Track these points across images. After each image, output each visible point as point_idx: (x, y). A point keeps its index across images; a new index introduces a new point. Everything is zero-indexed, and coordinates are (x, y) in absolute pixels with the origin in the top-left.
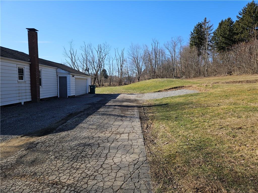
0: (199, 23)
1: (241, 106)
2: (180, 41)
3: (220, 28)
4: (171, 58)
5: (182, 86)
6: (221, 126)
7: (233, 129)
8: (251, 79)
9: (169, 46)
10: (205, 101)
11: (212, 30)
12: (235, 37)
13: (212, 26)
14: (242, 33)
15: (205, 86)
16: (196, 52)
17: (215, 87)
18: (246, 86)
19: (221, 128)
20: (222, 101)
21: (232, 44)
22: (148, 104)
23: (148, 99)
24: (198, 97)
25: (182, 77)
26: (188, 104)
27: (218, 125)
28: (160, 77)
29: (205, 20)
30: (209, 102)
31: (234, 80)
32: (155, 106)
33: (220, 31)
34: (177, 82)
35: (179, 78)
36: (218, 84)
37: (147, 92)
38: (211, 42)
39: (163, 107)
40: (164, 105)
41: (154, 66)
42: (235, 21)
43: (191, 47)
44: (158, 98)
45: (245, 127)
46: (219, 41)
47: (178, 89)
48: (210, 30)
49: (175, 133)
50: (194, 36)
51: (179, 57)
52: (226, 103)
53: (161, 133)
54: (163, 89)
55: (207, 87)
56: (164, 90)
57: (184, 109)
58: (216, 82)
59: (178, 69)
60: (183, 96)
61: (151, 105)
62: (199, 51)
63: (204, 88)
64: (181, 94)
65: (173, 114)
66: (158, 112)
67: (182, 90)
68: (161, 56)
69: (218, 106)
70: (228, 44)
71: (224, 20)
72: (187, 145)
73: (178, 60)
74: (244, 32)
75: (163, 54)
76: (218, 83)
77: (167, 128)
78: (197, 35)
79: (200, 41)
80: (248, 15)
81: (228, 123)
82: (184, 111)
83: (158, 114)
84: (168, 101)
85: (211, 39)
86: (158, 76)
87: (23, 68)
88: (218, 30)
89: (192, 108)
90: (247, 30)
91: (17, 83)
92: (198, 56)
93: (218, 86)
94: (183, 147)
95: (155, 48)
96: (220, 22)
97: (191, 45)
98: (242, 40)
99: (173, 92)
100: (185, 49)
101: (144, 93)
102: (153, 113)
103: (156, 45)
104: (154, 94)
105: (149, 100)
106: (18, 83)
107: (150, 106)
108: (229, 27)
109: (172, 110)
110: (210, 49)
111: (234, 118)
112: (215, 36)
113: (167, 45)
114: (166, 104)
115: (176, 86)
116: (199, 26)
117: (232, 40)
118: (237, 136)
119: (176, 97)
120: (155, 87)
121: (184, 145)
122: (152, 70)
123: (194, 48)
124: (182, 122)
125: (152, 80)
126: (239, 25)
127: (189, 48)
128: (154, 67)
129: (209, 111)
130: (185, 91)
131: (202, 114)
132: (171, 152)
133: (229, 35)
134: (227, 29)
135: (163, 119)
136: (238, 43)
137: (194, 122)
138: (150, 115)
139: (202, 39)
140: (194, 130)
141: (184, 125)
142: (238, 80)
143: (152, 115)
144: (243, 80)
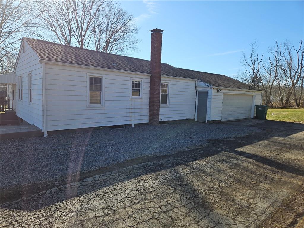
87: (140, 82)
91: (129, 100)
106: (131, 100)
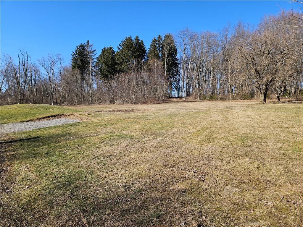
0: (81, 44)
1: (116, 134)
2: (60, 60)
3: (103, 55)
4: (48, 79)
5: (62, 114)
6: (94, 156)
7: (104, 157)
8: (129, 109)
9: (46, 63)
10: (84, 131)
11: (95, 55)
12: (117, 67)
13: (95, 51)
14: (122, 64)
15: (87, 114)
16: (79, 76)
17: (97, 115)
18: (124, 115)
19: (94, 158)
20: (101, 130)
21: (114, 73)
22: (9, 139)
23: (9, 132)
24: (77, 127)
25: (63, 103)
26: (64, 136)
27: (92, 155)
28: (33, 102)
29: (88, 43)
30: (88, 132)
31: (115, 109)
32: (19, 140)
33: (103, 58)
34: (56, 110)
35: (59, 104)
36: (101, 113)
37: (8, 122)
38: (95, 68)
39: (30, 142)
40: (33, 138)
41: (23, 86)
42: (116, 52)
43: (73, 69)
44: (25, 131)
45: (115, 154)
46: (102, 68)
47: (56, 118)
48: (93, 54)
49: (42, 172)
50: (76, 57)
51: (59, 78)
52: (104, 132)
53: (22, 177)
54: (35, 118)
55: (90, 115)
56: (37, 119)
57: (59, 142)
58: (99, 111)
59: (57, 93)
60: (61, 126)
61: (13, 140)
62: (82, 75)
63: (86, 116)
64: (59, 124)
65: (44, 149)
66: (22, 149)
67: (62, 119)
68: (33, 74)
69: (97, 136)
70: (111, 73)
71: (106, 47)
72: (54, 183)
73: (58, 81)
74: (123, 63)
75: (37, 72)
76: (101, 111)
77: (32, 168)
78: (80, 57)
79: (84, 65)
80: (126, 48)
81: (101, 152)
82: (58, 145)
83: (21, 152)
84: (40, 133)
85: (95, 64)
86: (29, 99)
88: (102, 57)
89: (69, 139)
90: (126, 62)
92: (82, 80)
93: (100, 114)
94: (48, 188)
95: (24, 62)
96: (103, 48)
97: (74, 67)
98: (122, 71)
99: (49, 121)
100: (66, 70)
101: (3, 124)
102: (13, 151)
103: (26, 58)
104: (21, 125)
105: (11, 133)
107: (11, 142)
108: (111, 56)
109: (43, 145)
110: (94, 74)
111: (107, 147)
112: (99, 63)
113: (43, 62)
114: (35, 138)
115: (54, 114)
116: (81, 47)
117: (114, 69)
118: (106, 164)
119: (51, 128)
120: (23, 115)
121: (50, 185)
122: (20, 91)
123: (77, 71)
124: (53, 158)
125: (19, 105)
126: (120, 56)
127: (71, 70)
128: (23, 88)
129: (86, 142)
130: (65, 121)
131: (78, 145)
132: (32, 197)
133: (111, 64)
134: (109, 58)
135: (28, 158)
136: (119, 73)
137: (67, 156)
138: (8, 154)
139: (85, 62)
140: (65, 165)
141: (55, 161)
142: (119, 109)
143: (12, 153)
144: (122, 109)
